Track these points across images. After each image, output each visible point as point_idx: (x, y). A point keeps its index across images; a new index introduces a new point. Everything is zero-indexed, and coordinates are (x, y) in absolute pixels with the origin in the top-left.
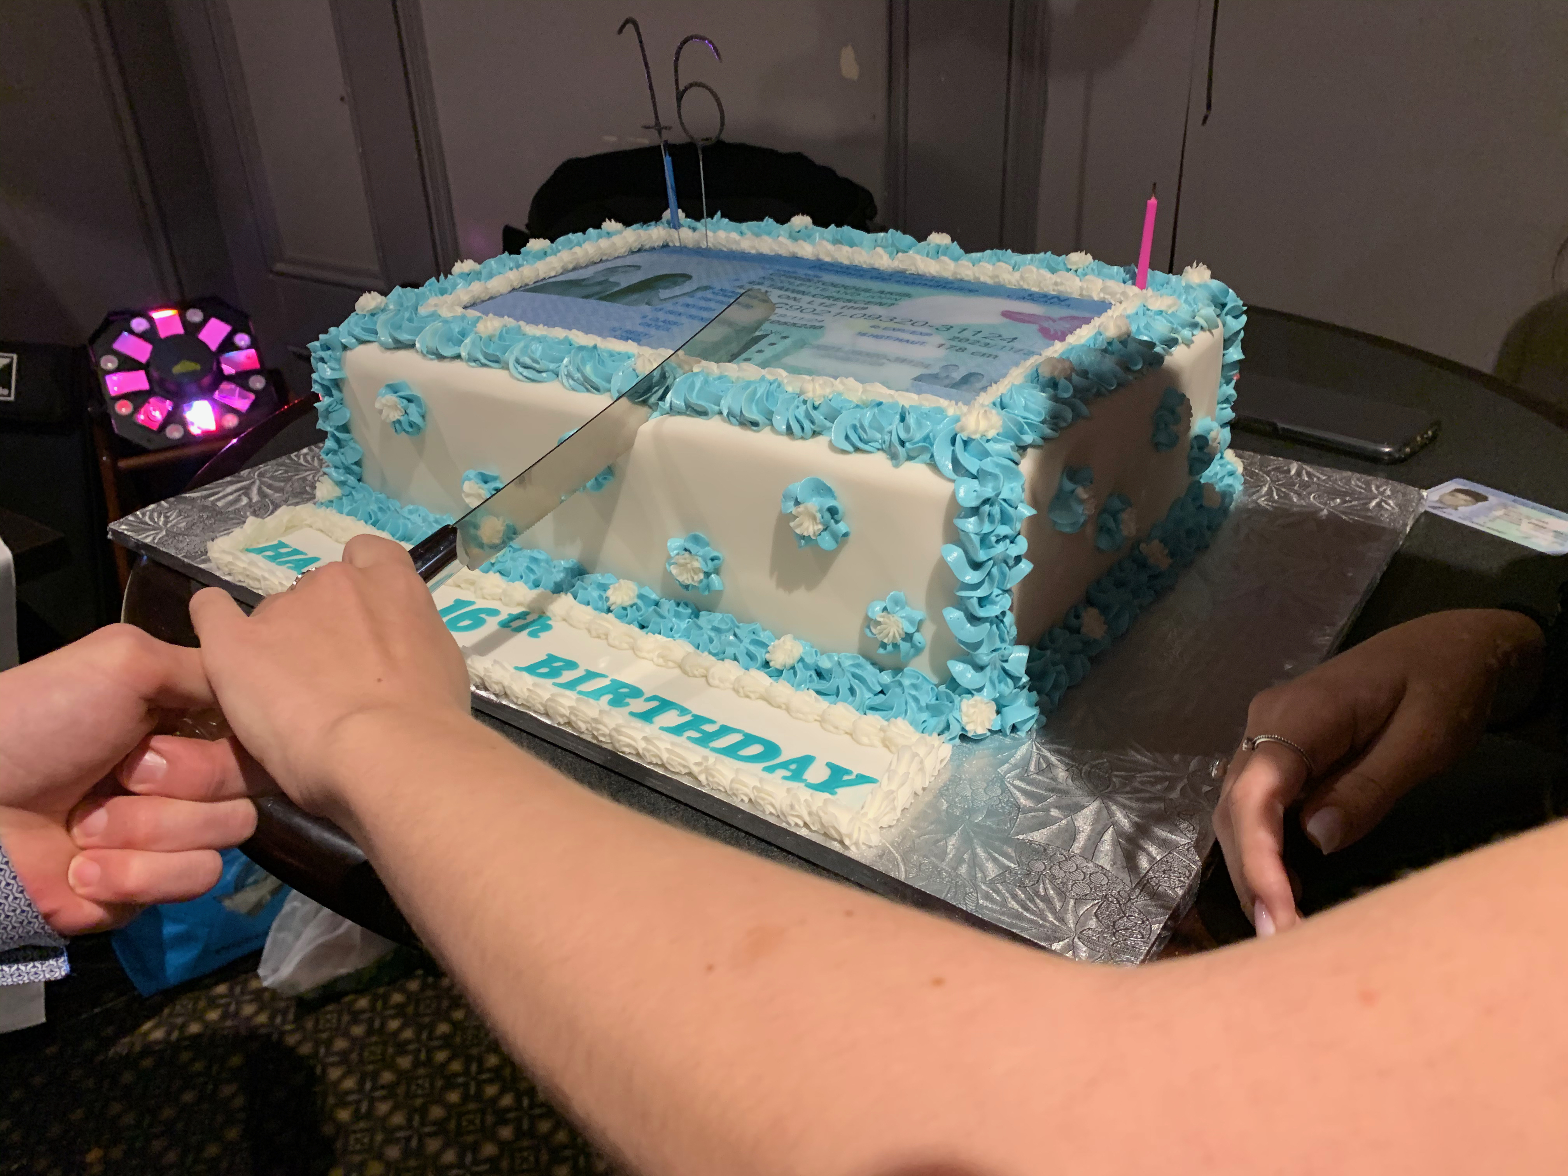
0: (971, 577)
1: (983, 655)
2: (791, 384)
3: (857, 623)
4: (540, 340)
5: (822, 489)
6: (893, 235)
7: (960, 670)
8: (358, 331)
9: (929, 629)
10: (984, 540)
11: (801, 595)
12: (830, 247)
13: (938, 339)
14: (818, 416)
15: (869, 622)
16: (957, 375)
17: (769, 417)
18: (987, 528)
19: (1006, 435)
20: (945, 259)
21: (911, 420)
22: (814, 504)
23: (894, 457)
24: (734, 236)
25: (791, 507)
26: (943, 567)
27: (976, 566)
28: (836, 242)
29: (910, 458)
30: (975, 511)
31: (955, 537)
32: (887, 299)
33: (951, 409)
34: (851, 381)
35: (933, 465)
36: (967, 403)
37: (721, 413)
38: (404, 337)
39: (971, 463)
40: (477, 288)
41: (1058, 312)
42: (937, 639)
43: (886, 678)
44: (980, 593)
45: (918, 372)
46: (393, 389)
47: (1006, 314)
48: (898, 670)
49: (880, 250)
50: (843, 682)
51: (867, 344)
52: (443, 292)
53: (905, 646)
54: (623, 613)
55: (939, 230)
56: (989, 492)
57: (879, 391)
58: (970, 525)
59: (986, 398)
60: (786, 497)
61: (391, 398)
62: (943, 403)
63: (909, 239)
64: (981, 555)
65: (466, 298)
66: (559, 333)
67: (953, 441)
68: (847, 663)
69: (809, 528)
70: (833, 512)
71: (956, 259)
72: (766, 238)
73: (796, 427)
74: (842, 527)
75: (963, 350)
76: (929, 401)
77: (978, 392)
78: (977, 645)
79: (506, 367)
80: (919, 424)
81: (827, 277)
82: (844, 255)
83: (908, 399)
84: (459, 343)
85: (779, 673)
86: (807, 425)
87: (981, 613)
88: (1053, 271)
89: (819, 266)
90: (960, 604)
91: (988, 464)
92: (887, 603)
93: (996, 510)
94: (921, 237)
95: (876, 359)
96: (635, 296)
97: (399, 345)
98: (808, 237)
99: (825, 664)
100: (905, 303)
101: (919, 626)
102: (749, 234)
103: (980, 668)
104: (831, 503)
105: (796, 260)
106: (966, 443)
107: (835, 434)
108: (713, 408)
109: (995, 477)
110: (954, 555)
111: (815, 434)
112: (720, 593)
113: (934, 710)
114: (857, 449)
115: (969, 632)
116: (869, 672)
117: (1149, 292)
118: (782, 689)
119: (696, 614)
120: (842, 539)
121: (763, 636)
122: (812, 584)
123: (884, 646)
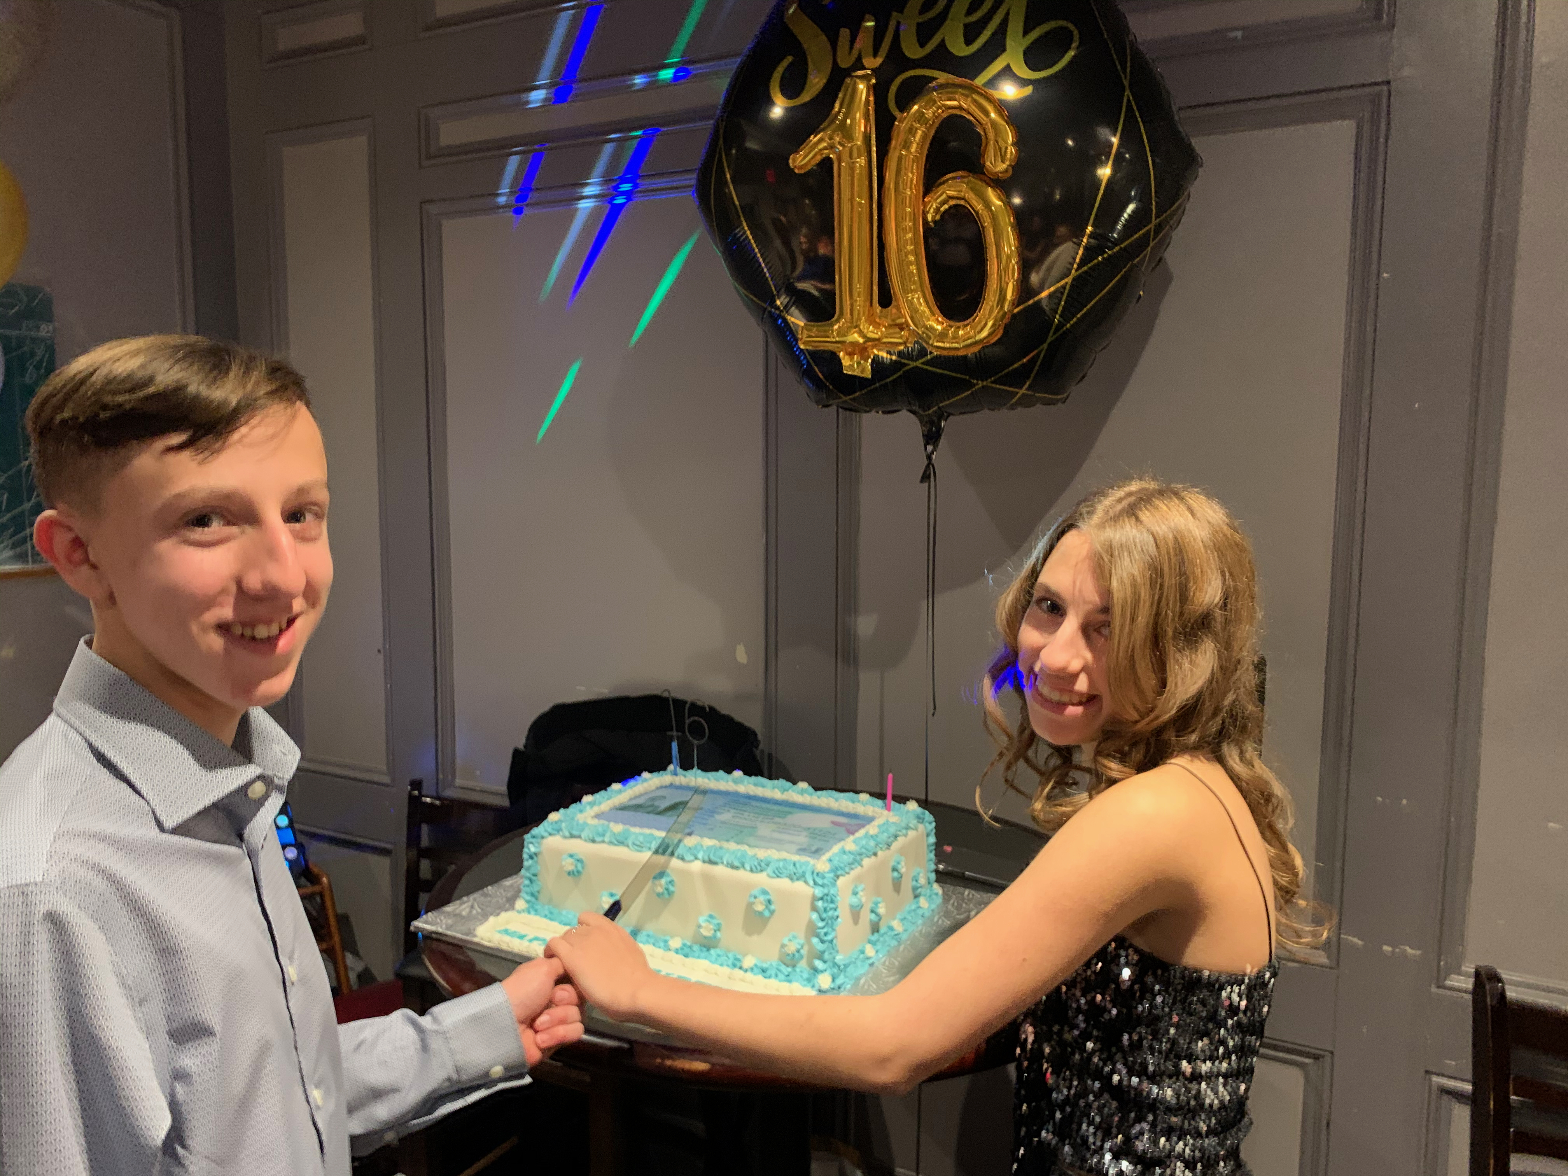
0: (821, 924)
1: (826, 956)
2: (750, 852)
3: (778, 946)
4: (641, 834)
5: (765, 892)
6: (782, 782)
7: (819, 964)
8: (550, 830)
9: (806, 948)
10: (825, 910)
11: (755, 938)
12: (753, 787)
13: (805, 833)
14: (763, 864)
15: (783, 946)
16: (814, 849)
17: (743, 866)
18: (826, 905)
19: (831, 871)
20: (806, 795)
21: (798, 865)
22: (762, 898)
23: (792, 879)
24: (706, 780)
25: (752, 899)
26: (811, 923)
27: (823, 920)
28: (755, 785)
29: (798, 879)
30: (822, 899)
31: (814, 909)
32: (783, 815)
33: (812, 861)
34: (774, 851)
35: (806, 882)
36: (818, 859)
37: (722, 863)
38: (575, 833)
39: (820, 881)
40: (596, 809)
41: (854, 821)
42: (809, 952)
43: (789, 969)
44: (825, 930)
45: (798, 847)
46: (571, 856)
47: (833, 823)
48: (794, 966)
49: (776, 790)
50: (772, 972)
51: (776, 835)
52: (581, 811)
53: (797, 955)
54: (677, 951)
55: (802, 780)
56: (826, 891)
57: (784, 855)
58: (820, 904)
59: (825, 857)
60: (751, 896)
61: (570, 860)
62: (809, 859)
63: (789, 784)
64: (824, 916)
65: (593, 814)
66: (647, 831)
67: (813, 873)
68: (774, 964)
69: (760, 908)
70: (769, 901)
71: (811, 795)
72: (722, 782)
73: (754, 868)
74: (772, 907)
75: (815, 838)
76: (804, 859)
77: (821, 855)
78: (823, 952)
79: (628, 846)
80: (801, 867)
81: (754, 803)
82: (759, 791)
83: (796, 858)
84: (603, 835)
85: (746, 971)
86: (759, 868)
87: (826, 938)
88: (853, 802)
89: (750, 797)
90: (817, 936)
91: (825, 881)
92: (791, 937)
93: (829, 898)
94: (795, 783)
95: (780, 841)
96: (670, 813)
97: (572, 836)
98: (741, 782)
99: (765, 965)
100: (790, 816)
101: (802, 947)
102: (712, 778)
103: (825, 962)
104: (768, 897)
105: (736, 794)
106: (818, 874)
107: (770, 870)
108: (718, 860)
109: (828, 886)
110: (815, 916)
111: (762, 871)
112: (720, 939)
113: (809, 980)
114: (778, 877)
115: (820, 947)
116: (783, 968)
117: (891, 813)
118: (749, 975)
119: (708, 950)
120: (772, 912)
121: (739, 957)
122: (759, 932)
123: (788, 955)
